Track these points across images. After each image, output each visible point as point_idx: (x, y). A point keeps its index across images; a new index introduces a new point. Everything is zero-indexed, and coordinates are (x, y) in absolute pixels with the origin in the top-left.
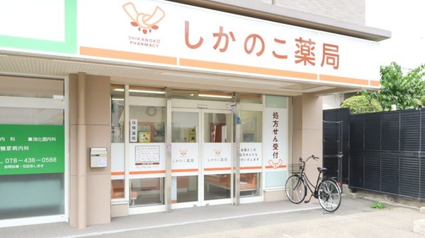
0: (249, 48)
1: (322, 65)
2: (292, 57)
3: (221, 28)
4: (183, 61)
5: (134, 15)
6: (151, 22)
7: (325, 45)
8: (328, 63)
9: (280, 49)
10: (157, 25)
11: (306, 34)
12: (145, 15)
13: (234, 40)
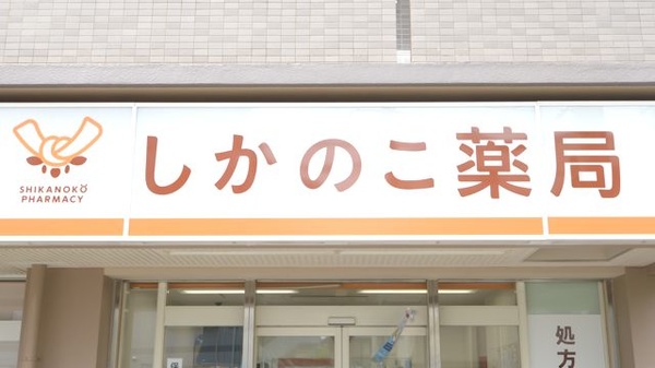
0: (314, 175)
1: (557, 190)
2: (448, 182)
3: (238, 140)
4: (138, 225)
5: (35, 143)
6: (70, 151)
7: (559, 137)
8: (576, 183)
9: (409, 166)
10: (83, 155)
11: (491, 117)
12: (58, 140)
13: (271, 161)
